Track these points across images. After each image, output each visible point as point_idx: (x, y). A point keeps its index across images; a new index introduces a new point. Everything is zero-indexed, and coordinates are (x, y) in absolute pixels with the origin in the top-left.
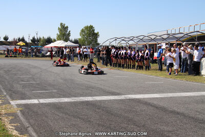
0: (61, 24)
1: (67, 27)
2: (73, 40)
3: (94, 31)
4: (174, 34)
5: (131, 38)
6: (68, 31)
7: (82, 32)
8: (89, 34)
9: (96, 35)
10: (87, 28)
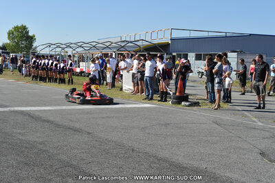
3: (28, 32)
5: (68, 45)
7: (11, 33)
8: (22, 37)
9: (31, 39)
10: (17, 28)
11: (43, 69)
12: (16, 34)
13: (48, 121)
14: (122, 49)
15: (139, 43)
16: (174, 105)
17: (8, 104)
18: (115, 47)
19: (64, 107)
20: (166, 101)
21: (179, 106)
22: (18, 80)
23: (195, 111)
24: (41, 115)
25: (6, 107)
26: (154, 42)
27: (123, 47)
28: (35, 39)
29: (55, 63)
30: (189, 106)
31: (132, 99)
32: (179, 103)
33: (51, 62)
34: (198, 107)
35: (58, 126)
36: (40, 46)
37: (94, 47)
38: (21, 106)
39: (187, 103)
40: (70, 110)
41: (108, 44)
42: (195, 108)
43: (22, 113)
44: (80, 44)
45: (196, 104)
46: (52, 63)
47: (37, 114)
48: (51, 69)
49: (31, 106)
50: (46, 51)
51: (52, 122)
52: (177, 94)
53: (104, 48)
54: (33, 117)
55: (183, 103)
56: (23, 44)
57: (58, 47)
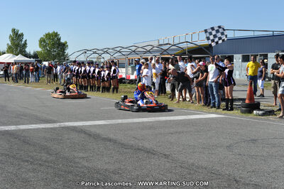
0: (14, 30)
1: (22, 35)
2: (32, 53)
5: (105, 50)
6: (24, 40)
7: (42, 41)
8: (53, 44)
9: (63, 46)
10: (48, 36)
12: (47, 41)
13: (110, 140)
14: (165, 53)
15: (184, 46)
16: (244, 115)
17: (55, 119)
18: (157, 51)
19: (120, 121)
20: (232, 109)
21: (250, 115)
23: (273, 121)
24: (98, 132)
25: (54, 122)
26: (200, 43)
27: (165, 51)
28: (67, 46)
29: (97, 70)
30: (263, 115)
32: (250, 112)
33: (92, 69)
34: (274, 116)
35: (123, 145)
36: (73, 53)
37: (134, 51)
38: (71, 121)
39: (261, 112)
40: (127, 124)
41: (148, 48)
42: (271, 118)
43: (74, 129)
44: (118, 49)
45: (271, 113)
46: (94, 71)
47: (93, 130)
48: (93, 77)
49: (82, 120)
50: (82, 58)
51: (115, 142)
52: (247, 101)
53: (145, 53)
54: (90, 135)
55: (255, 112)
56: (55, 51)
57: (95, 53)
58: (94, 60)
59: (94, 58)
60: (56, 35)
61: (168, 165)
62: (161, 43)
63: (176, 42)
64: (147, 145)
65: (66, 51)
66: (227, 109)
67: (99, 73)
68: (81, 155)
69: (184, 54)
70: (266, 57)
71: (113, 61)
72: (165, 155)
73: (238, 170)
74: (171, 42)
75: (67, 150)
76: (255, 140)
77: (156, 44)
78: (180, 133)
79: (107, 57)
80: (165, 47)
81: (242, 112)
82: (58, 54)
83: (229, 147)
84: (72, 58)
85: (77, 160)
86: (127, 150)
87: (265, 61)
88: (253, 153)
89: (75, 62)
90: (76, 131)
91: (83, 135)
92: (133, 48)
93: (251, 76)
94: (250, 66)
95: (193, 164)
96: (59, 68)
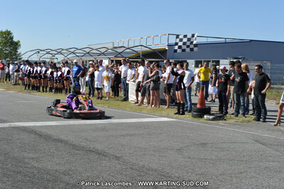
3: (12, 38)
4: (116, 48)
5: (59, 51)
8: (5, 43)
9: (16, 45)
10: (1, 33)
11: (35, 77)
13: (61, 141)
14: (119, 55)
15: (139, 49)
16: (196, 119)
17: (5, 118)
18: (111, 54)
21: (201, 120)
22: (8, 89)
23: (223, 126)
24: (49, 133)
25: (4, 122)
26: (154, 47)
27: (119, 53)
28: (20, 45)
30: (213, 119)
31: (144, 111)
32: (201, 116)
34: (224, 121)
36: (25, 52)
37: (88, 53)
38: (22, 121)
39: (211, 117)
41: (103, 50)
42: (221, 122)
43: (24, 129)
44: (72, 50)
45: (221, 118)
47: (44, 131)
48: (46, 77)
49: (33, 121)
50: (35, 58)
51: (66, 143)
52: (198, 106)
53: (100, 55)
54: (41, 136)
55: (205, 116)
56: (7, 50)
57: (48, 53)
58: (48, 60)
59: (47, 58)
60: (9, 33)
61: (118, 166)
62: (115, 46)
63: (131, 45)
64: (99, 147)
65: (19, 51)
66: (178, 113)
67: (52, 73)
68: (31, 155)
69: (138, 57)
70: (218, 63)
71: (67, 62)
72: (116, 157)
73: (187, 173)
74: (126, 45)
75: (16, 150)
76: (205, 144)
77: (110, 46)
78: (131, 135)
79: (60, 58)
80: (120, 50)
81: (194, 116)
82: (11, 53)
83: (179, 150)
84: (25, 58)
85: (26, 160)
86: (78, 152)
87: (218, 67)
88: (202, 157)
89: (27, 61)
90: (27, 131)
91: (33, 136)
92: (88, 50)
93: (203, 81)
94: (202, 72)
95: (143, 167)
96: (11, 67)
